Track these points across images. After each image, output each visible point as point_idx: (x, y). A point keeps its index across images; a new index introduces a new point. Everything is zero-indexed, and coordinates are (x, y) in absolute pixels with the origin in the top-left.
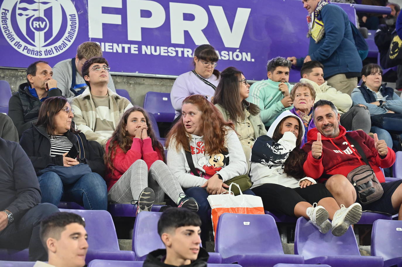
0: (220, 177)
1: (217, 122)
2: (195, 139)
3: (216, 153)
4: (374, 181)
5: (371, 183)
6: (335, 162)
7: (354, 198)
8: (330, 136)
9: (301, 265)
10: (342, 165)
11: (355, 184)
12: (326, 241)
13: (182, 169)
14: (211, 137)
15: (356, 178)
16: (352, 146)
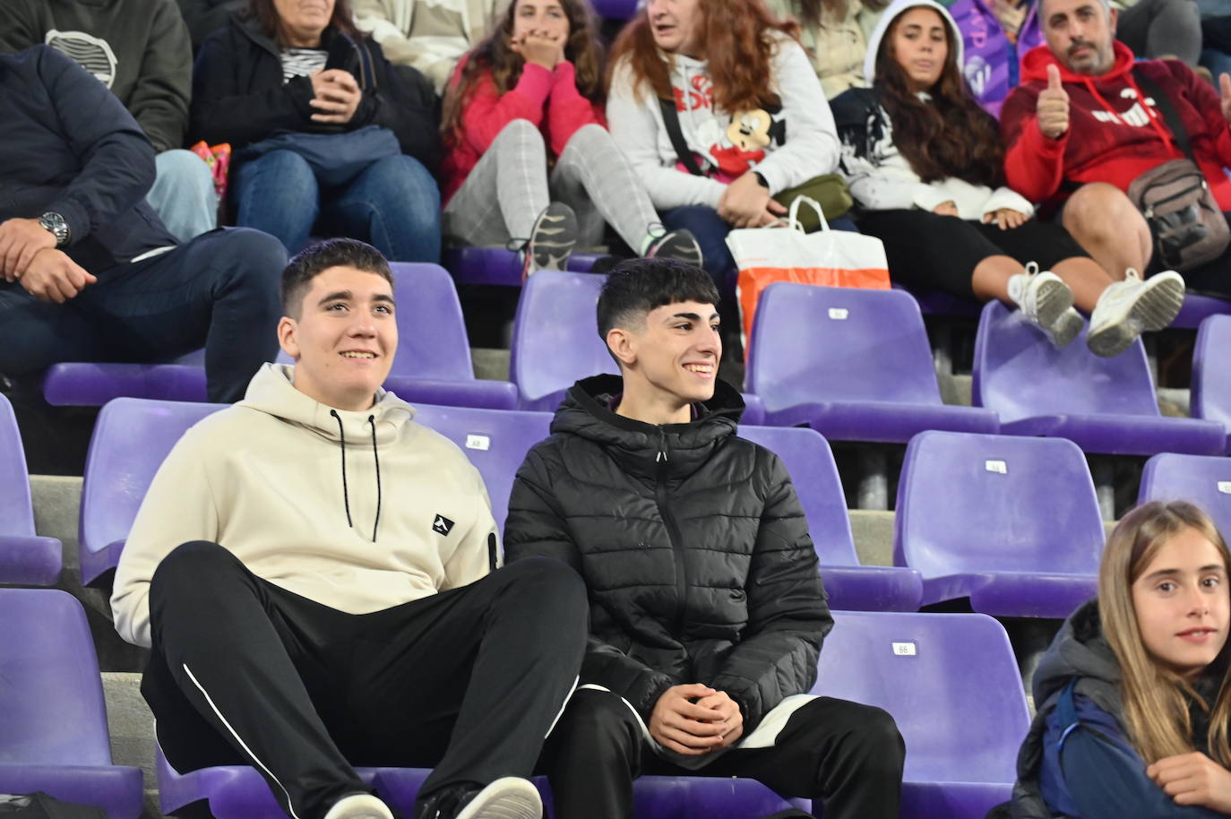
0: (762, 181)
1: (748, 24)
2: (687, 68)
3: (745, 109)
4: (1204, 206)
5: (1196, 210)
6: (1097, 146)
7: (1143, 250)
8: (1086, 70)
9: (992, 437)
10: (1117, 156)
11: (1150, 214)
12: (1064, 374)
13: (651, 157)
14: (727, 62)
15: (1155, 195)
16: (1150, 102)
